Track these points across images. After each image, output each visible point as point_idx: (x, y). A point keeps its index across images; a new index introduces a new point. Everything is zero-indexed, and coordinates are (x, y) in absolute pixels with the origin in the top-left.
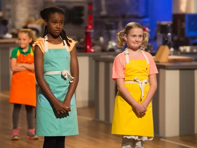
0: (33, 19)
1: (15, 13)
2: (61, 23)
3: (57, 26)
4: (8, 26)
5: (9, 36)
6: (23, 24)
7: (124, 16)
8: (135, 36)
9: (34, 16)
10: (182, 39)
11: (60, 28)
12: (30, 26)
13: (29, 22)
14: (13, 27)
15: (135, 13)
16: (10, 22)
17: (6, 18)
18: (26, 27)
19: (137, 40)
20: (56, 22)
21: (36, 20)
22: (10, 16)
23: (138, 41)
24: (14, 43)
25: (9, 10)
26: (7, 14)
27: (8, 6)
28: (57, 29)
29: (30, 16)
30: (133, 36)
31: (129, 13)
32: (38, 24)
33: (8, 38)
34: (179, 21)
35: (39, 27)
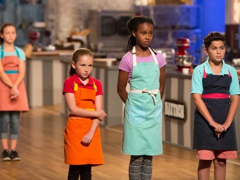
0: (77, 30)
1: (58, 24)
2: (151, 34)
3: (147, 37)
4: (51, 37)
5: (52, 48)
6: (67, 36)
7: (173, 27)
9: (78, 27)
10: (235, 51)
11: (149, 39)
12: (74, 37)
13: (73, 33)
14: (57, 38)
15: (186, 24)
16: (53, 33)
17: (49, 29)
18: (70, 40)
20: (145, 33)
21: (81, 31)
22: (53, 27)
24: (57, 55)
25: (52, 21)
26: (50, 24)
27: (51, 16)
28: (147, 40)
29: (75, 26)
31: (179, 24)
32: (83, 35)
33: (51, 51)
34: (232, 32)
35: (84, 38)
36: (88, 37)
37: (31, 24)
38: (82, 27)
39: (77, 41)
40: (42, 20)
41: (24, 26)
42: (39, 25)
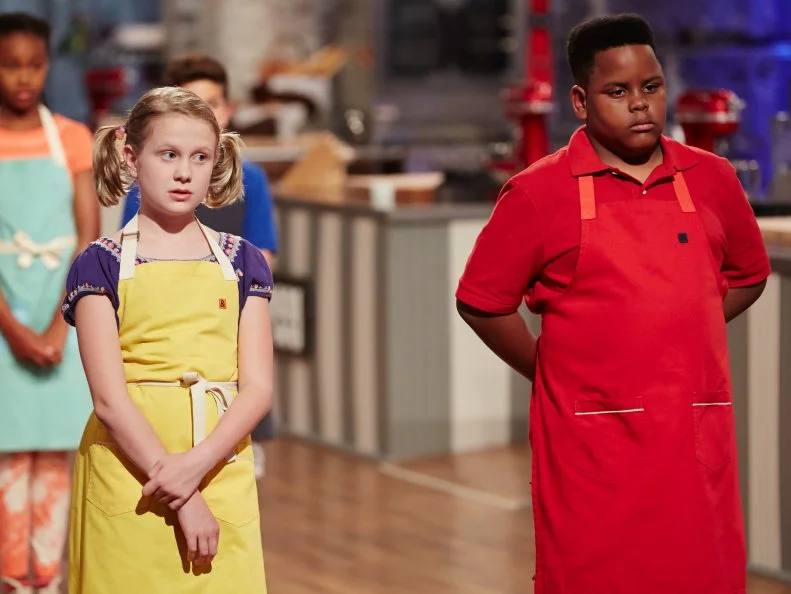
7: (685, 38)
8: (174, 153)
9: (297, 40)
12: (280, 83)
13: (274, 67)
18: (261, 94)
19: (185, 175)
21: (306, 54)
22: (193, 45)
23: (188, 180)
25: (188, 19)
26: (182, 34)
29: (283, 39)
30: (162, 152)
32: (316, 73)
35: (317, 89)
36: (337, 82)
37: (105, 32)
38: (311, 41)
39: (289, 98)
40: (150, 15)
41: (78, 43)
42: (138, 36)
